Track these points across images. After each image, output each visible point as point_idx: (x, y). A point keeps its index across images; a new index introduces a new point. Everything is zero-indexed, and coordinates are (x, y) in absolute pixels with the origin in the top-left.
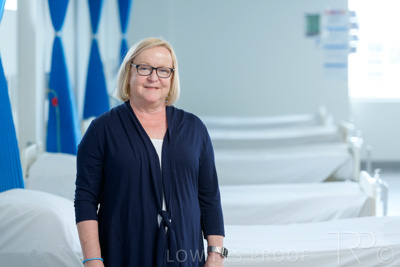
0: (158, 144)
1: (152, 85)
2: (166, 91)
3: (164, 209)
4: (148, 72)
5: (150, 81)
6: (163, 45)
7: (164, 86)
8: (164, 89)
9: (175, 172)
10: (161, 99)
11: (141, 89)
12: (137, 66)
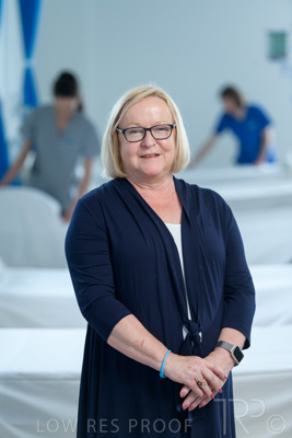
0: (175, 229)
1: (148, 152)
2: (170, 157)
3: (190, 318)
4: (139, 136)
5: (144, 147)
6: (154, 94)
7: (166, 150)
8: (167, 154)
9: (201, 267)
10: (165, 169)
11: (135, 161)
12: (124, 132)
